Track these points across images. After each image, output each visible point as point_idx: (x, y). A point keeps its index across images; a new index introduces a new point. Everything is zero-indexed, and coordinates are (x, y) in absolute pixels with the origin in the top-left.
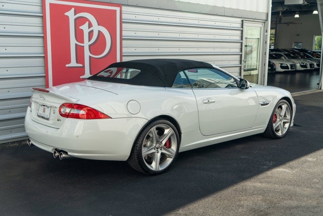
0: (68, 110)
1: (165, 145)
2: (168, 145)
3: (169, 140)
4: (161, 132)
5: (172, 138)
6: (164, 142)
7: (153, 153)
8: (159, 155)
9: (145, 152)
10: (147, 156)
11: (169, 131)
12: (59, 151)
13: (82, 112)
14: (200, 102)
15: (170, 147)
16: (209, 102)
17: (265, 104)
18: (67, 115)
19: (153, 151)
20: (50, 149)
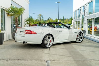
0: (27, 32)
4: (49, 38)
5: (52, 40)
6: (50, 41)
7: (47, 43)
8: (48, 43)
10: (45, 43)
11: (51, 38)
12: (24, 42)
13: (30, 32)
14: (58, 31)
15: (51, 42)
16: (61, 31)
17: (75, 33)
18: (27, 33)
19: (47, 42)
20: (22, 42)
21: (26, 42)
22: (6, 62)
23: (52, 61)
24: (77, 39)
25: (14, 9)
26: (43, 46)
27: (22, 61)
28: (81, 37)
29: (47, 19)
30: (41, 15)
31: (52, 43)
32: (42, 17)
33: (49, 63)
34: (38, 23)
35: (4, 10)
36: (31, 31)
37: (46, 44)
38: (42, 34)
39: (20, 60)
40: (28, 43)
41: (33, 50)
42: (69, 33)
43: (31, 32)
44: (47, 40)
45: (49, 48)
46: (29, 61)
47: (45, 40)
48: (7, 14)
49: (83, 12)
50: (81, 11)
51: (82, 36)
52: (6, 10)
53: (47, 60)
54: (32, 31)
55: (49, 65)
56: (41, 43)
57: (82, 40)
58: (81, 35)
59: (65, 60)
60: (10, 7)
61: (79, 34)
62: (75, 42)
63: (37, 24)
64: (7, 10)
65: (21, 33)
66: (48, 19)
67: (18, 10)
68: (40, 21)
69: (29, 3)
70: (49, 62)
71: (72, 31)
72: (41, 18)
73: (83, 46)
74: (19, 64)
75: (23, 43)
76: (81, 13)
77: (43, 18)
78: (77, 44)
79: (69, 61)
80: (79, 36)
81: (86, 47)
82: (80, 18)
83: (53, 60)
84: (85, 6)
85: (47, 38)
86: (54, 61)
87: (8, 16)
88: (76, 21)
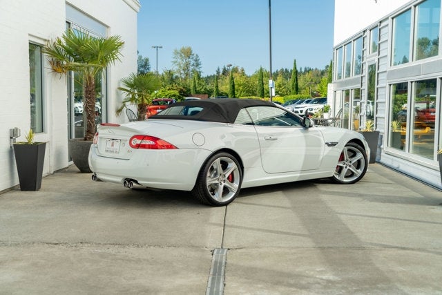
0: (139, 142)
1: (228, 178)
2: (231, 179)
3: (232, 173)
4: (224, 165)
5: (234, 172)
6: (227, 176)
7: (216, 184)
8: (221, 188)
9: (209, 181)
10: (210, 185)
11: (232, 166)
12: (129, 181)
13: (152, 143)
14: (262, 138)
15: (232, 182)
16: (271, 139)
17: (333, 145)
18: (138, 146)
19: (217, 182)
20: (120, 180)
21: (136, 182)
22: (74, 252)
23: (235, 251)
24: (340, 169)
25: (79, 42)
26: (199, 196)
27: (126, 250)
28: (355, 160)
29: (218, 72)
30: (188, 53)
31: (236, 185)
32: (192, 62)
33: (224, 257)
34: (176, 93)
35: (41, 46)
36: (155, 139)
37: (213, 191)
38: (196, 151)
39: (119, 244)
40: (144, 183)
41: (162, 213)
42: (307, 146)
43: (156, 143)
44: (216, 175)
45: (226, 204)
46: (152, 248)
47: (208, 174)
48: (52, 63)
49: (374, 51)
50: (367, 46)
51: (360, 156)
52: (49, 49)
53: (215, 246)
54: (158, 139)
55: (224, 262)
56: (194, 184)
57: (360, 172)
58: (354, 154)
59: (280, 247)
60: (64, 37)
61: (349, 150)
62: (331, 181)
63: (173, 99)
64: (53, 49)
65: (117, 145)
66: (221, 71)
67: (98, 47)
68: (185, 79)
69: (138, 9)
70: (223, 252)
71: (318, 135)
72: (191, 68)
73: (360, 199)
74: (119, 257)
75: (125, 183)
76: (366, 54)
77: (198, 65)
78: (340, 191)
79: (293, 251)
80: (346, 156)
81: (372, 203)
82: (360, 76)
83: (236, 246)
84: (383, 24)
85: (217, 163)
86: (239, 251)
87: (55, 71)
88: (347, 88)
